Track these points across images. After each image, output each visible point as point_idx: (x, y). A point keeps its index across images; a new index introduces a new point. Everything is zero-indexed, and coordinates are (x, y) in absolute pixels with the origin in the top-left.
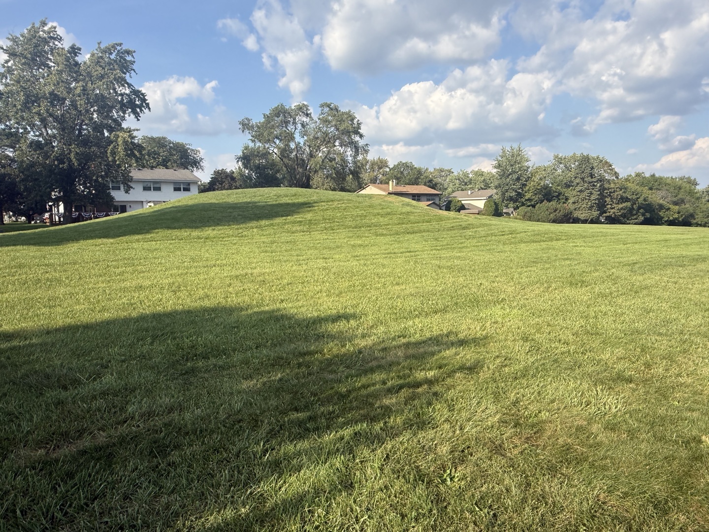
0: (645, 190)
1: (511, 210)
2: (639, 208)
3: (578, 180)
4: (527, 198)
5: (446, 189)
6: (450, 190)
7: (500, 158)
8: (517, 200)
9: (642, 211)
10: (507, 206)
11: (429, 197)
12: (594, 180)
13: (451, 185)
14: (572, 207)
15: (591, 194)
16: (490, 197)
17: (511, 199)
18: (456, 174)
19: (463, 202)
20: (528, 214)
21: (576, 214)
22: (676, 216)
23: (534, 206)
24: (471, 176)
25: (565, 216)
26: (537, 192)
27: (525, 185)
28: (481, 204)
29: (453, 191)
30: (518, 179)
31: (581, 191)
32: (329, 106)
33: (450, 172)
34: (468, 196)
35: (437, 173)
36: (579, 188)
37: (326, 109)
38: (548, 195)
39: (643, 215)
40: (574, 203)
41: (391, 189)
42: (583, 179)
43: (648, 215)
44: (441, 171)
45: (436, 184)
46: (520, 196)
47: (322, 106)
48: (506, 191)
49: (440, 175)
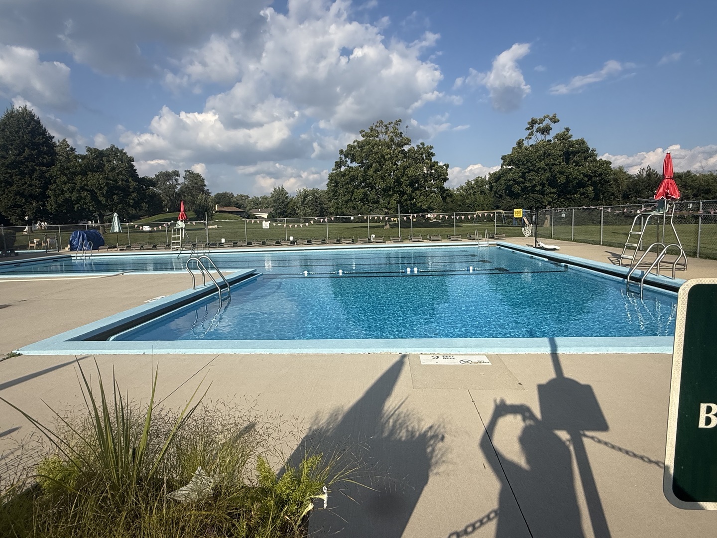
1: (281, 219)
4: (288, 212)
5: (246, 207)
6: (248, 208)
7: (273, 193)
8: (283, 214)
10: (279, 217)
11: (237, 213)
12: (318, 204)
13: (249, 205)
15: (316, 210)
16: (270, 212)
17: (280, 213)
18: (251, 198)
19: (256, 216)
20: (289, 220)
24: (260, 199)
28: (265, 216)
29: (250, 209)
30: (283, 202)
31: (311, 209)
32: (189, 171)
33: (247, 197)
34: (259, 212)
35: (239, 198)
37: (187, 173)
41: (217, 209)
44: (242, 196)
45: (240, 206)
46: (284, 211)
47: (185, 171)
48: (277, 209)
49: (242, 199)
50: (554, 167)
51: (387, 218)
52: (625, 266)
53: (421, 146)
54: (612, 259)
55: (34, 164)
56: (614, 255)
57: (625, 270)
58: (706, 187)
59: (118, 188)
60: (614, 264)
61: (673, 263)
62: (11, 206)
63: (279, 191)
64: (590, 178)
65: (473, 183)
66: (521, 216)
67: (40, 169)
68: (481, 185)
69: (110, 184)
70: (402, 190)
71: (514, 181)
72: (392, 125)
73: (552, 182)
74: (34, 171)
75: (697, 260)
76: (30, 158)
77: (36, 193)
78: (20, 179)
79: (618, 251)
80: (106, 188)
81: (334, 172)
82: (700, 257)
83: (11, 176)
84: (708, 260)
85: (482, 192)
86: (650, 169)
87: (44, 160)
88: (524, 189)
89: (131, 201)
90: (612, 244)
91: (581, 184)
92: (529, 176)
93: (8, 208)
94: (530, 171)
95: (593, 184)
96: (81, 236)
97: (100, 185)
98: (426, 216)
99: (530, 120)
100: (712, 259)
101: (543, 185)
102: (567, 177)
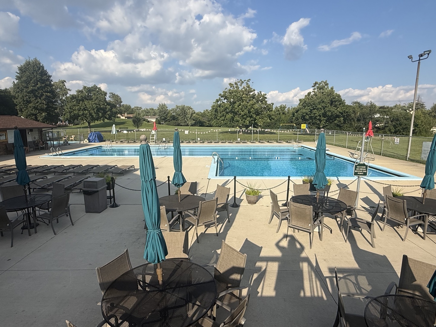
0: (201, 117)
1: (163, 123)
2: (198, 122)
3: (181, 115)
4: (168, 119)
6: (142, 115)
7: (159, 107)
8: (165, 120)
9: (198, 123)
10: (162, 121)
13: (142, 113)
14: (180, 122)
16: (157, 118)
17: (163, 119)
18: (143, 109)
19: (148, 120)
20: (168, 124)
21: (181, 124)
22: (208, 124)
23: (170, 121)
24: (149, 110)
25: (178, 124)
26: (171, 117)
27: (167, 115)
28: (154, 120)
29: (144, 116)
30: (165, 113)
31: (182, 118)
32: (112, 94)
33: (141, 108)
34: (150, 118)
35: (135, 108)
36: (181, 117)
37: (111, 94)
38: (174, 118)
39: (199, 124)
40: (180, 121)
41: (126, 116)
42: (182, 114)
43: (200, 124)
44: (138, 107)
46: (166, 118)
47: (110, 93)
48: (161, 117)
49: (138, 109)
50: (326, 108)
51: (246, 131)
52: (355, 159)
53: (259, 93)
54: (350, 155)
55: (43, 91)
56: (351, 153)
57: (354, 160)
58: (396, 118)
59: (101, 109)
60: (351, 157)
61: (369, 158)
62: (29, 115)
63: (163, 106)
64: (342, 113)
65: (279, 108)
66: (305, 128)
67: (46, 95)
68: (283, 109)
69: (98, 107)
70: (250, 115)
71: (306, 113)
72: (246, 82)
73: (324, 115)
74: (42, 95)
75: (381, 156)
76: (41, 88)
77: (44, 108)
78: (35, 100)
79: (353, 151)
80: (96, 109)
81: (214, 104)
82: (382, 155)
83: (30, 98)
84: (385, 157)
85: (283, 113)
86: (372, 103)
87: (48, 89)
88: (311, 118)
89: (108, 116)
90: (351, 148)
91: (338, 116)
92: (315, 111)
93: (28, 116)
94: (314, 109)
95: (344, 117)
96: (94, 135)
97: (93, 107)
98: (265, 130)
99: (315, 83)
100: (386, 156)
101: (320, 116)
102: (332, 113)
